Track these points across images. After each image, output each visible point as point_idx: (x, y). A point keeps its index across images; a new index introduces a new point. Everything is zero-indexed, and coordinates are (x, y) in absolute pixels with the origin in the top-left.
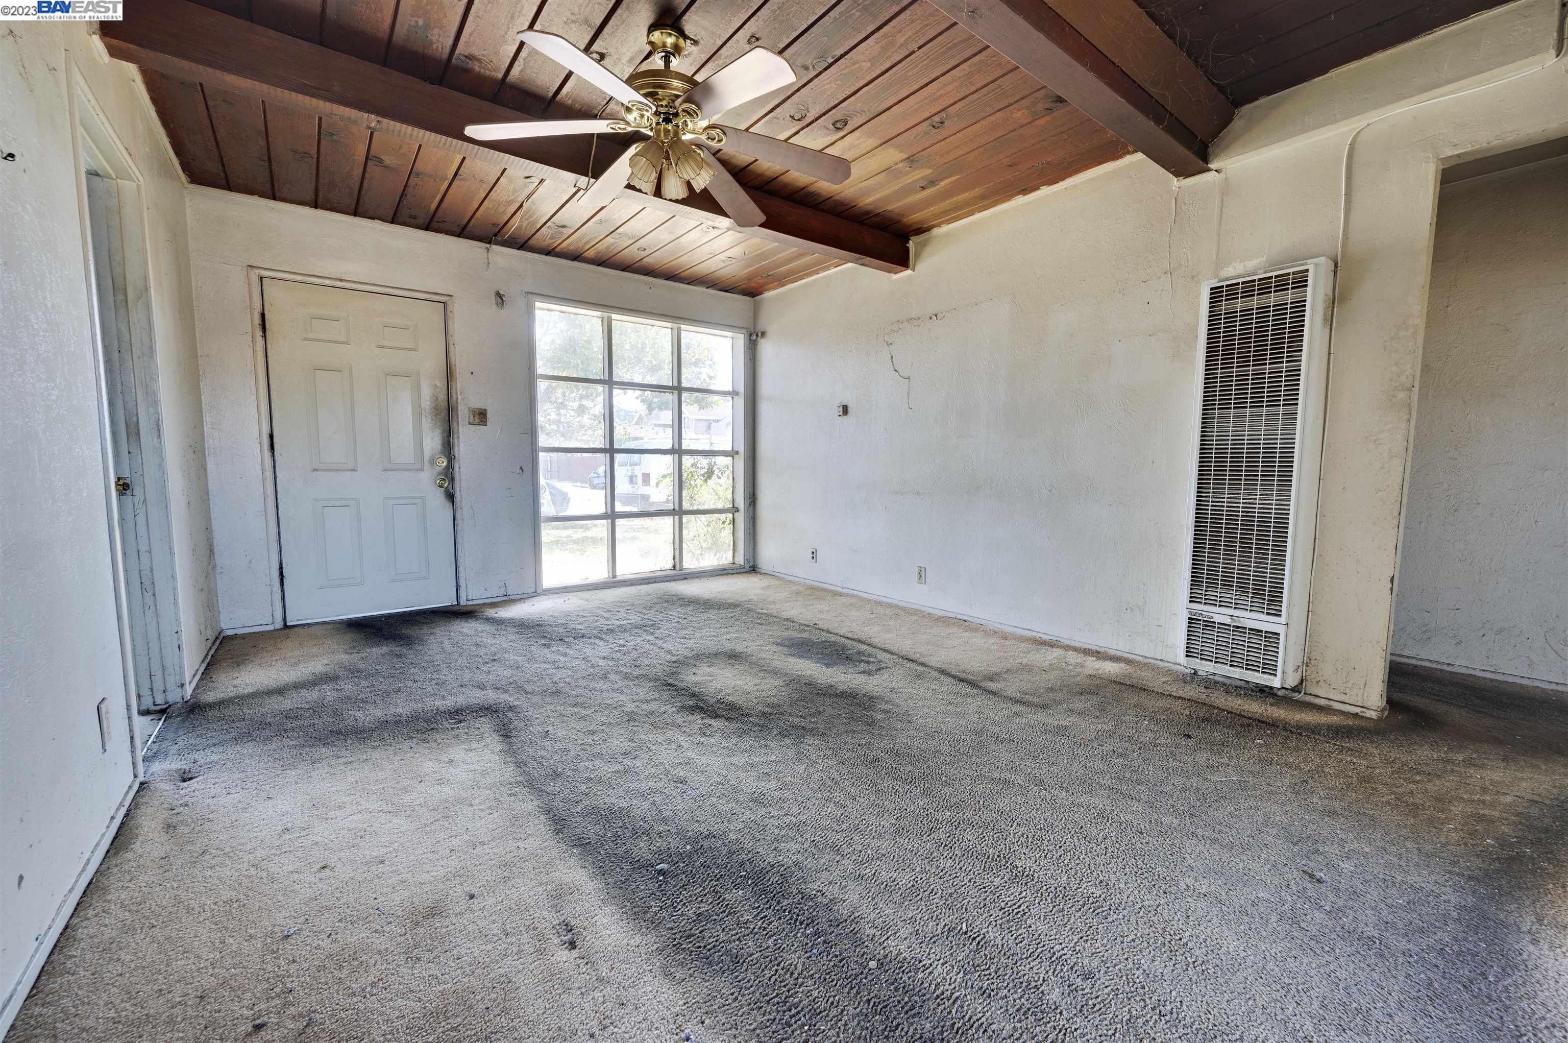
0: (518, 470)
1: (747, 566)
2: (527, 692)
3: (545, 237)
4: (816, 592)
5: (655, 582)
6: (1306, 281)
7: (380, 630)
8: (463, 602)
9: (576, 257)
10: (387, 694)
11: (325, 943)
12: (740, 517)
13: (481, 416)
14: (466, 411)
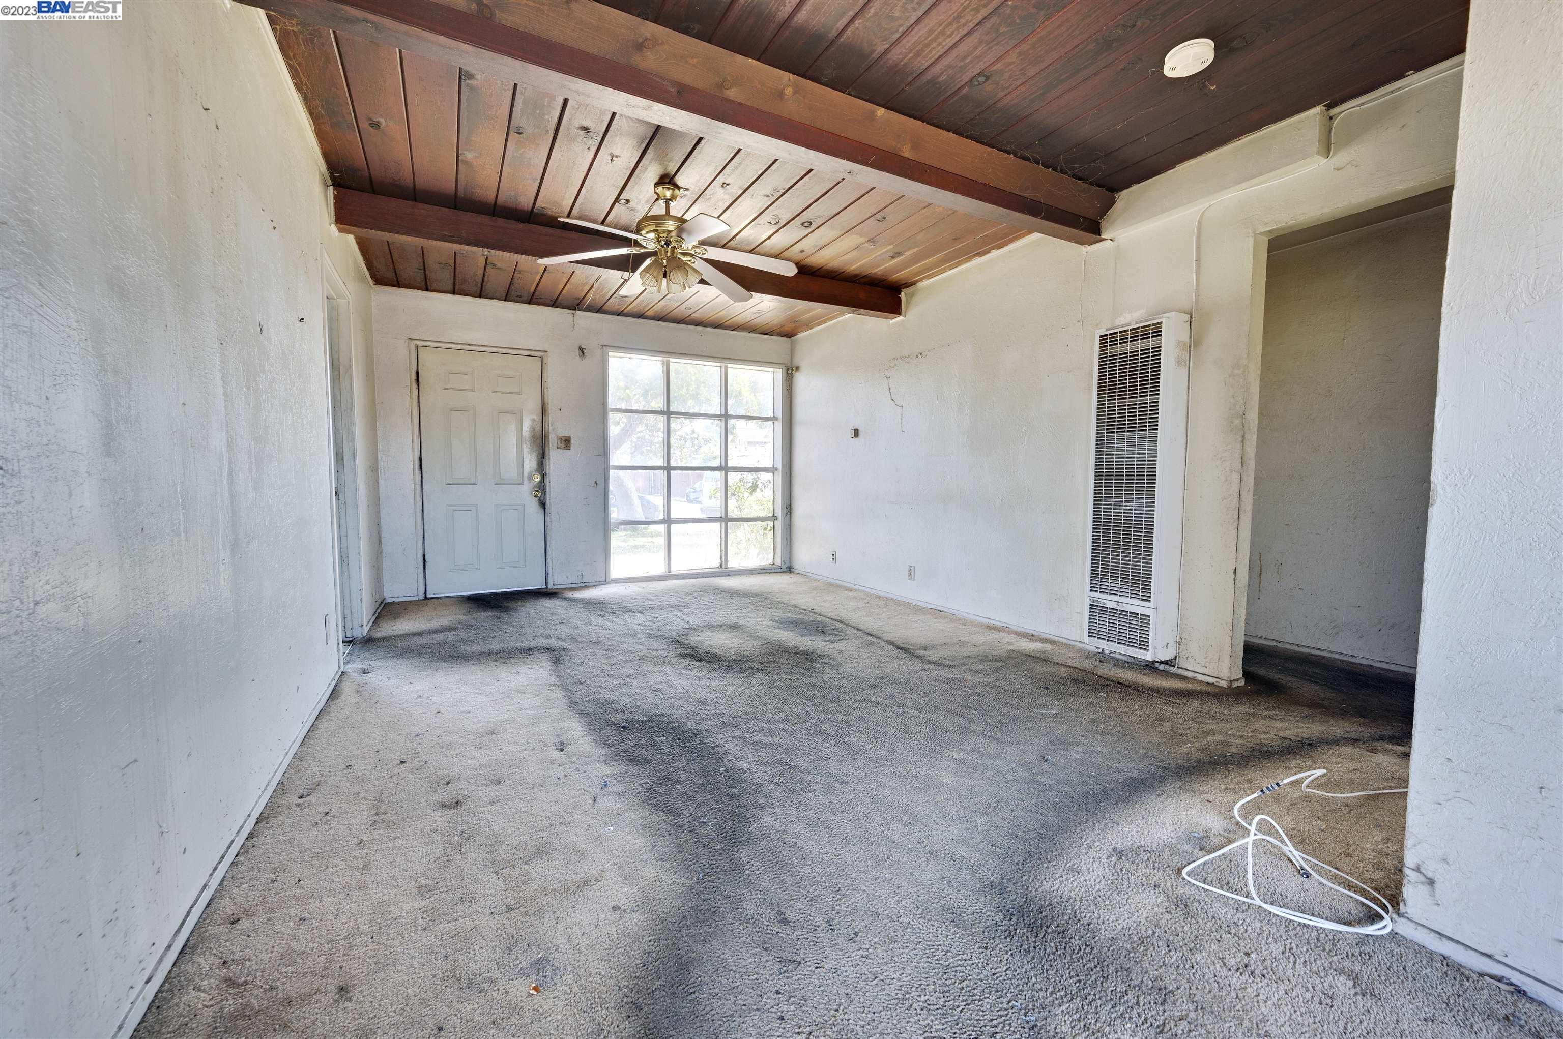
0: (593, 483)
1: (784, 567)
2: (577, 641)
3: (613, 304)
4: (832, 587)
5: (703, 577)
6: (1161, 331)
7: (489, 602)
8: (550, 586)
9: (640, 316)
10: (487, 638)
11: (436, 739)
12: (778, 524)
13: (566, 442)
14: (555, 439)
